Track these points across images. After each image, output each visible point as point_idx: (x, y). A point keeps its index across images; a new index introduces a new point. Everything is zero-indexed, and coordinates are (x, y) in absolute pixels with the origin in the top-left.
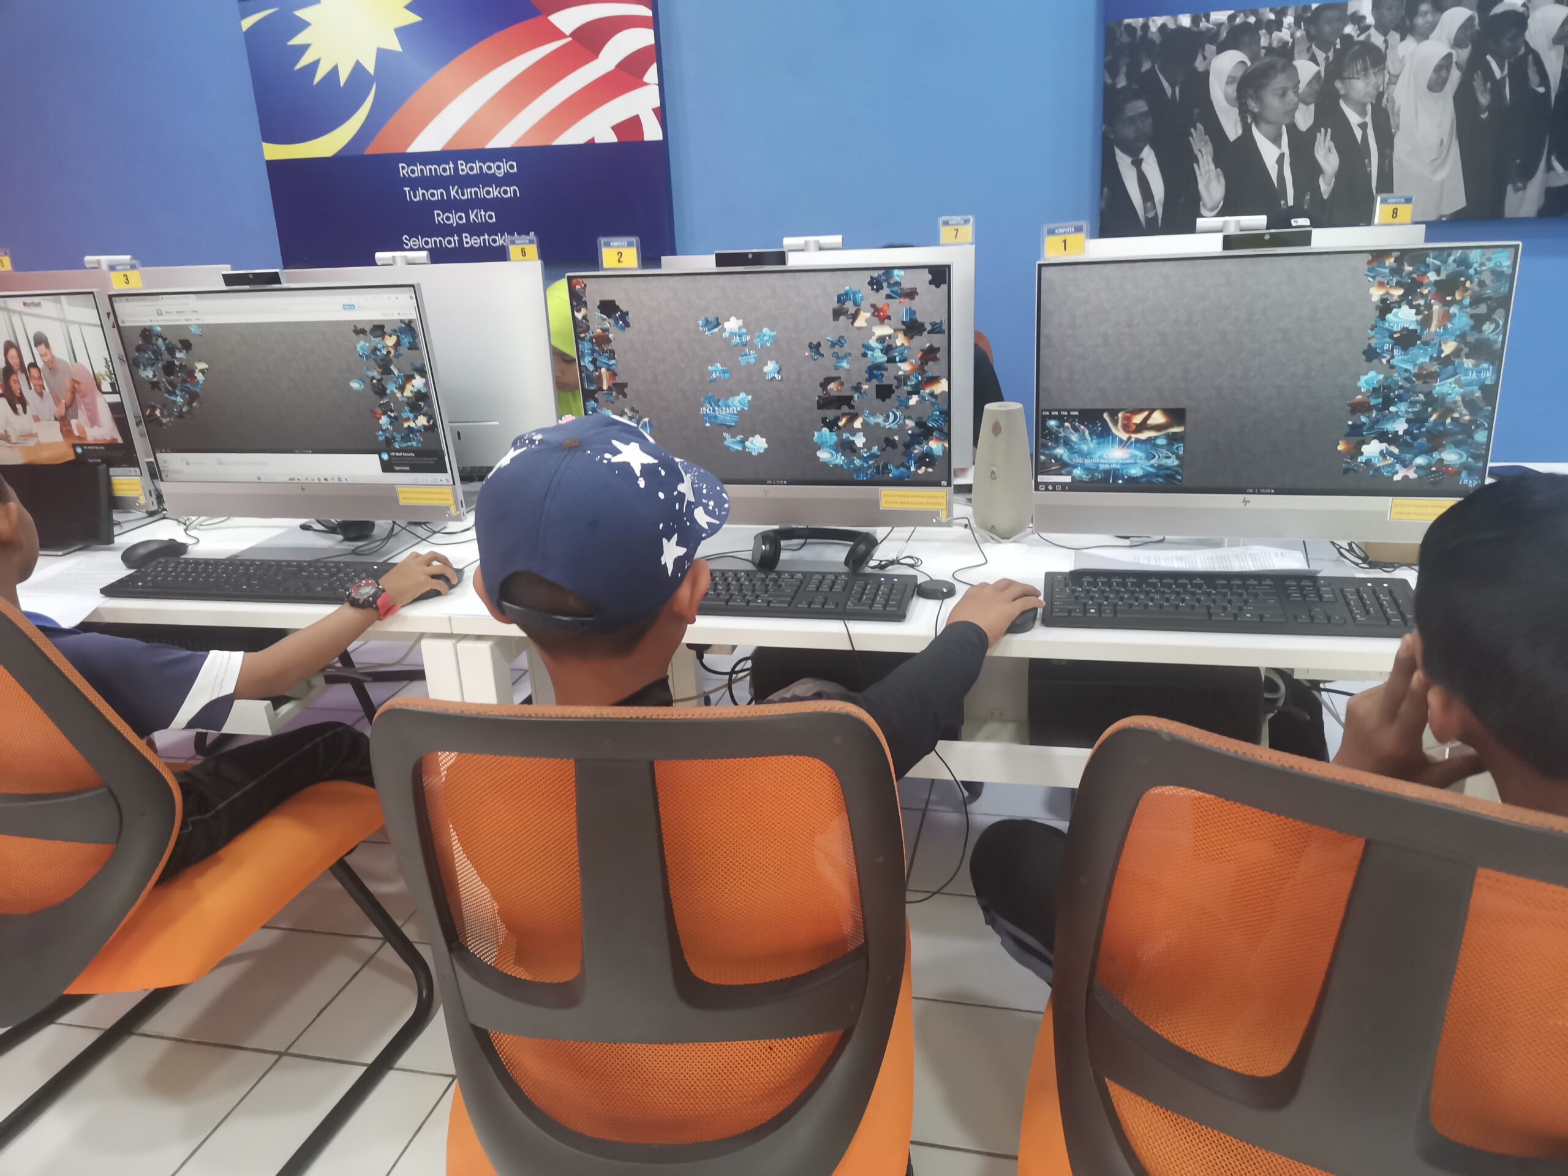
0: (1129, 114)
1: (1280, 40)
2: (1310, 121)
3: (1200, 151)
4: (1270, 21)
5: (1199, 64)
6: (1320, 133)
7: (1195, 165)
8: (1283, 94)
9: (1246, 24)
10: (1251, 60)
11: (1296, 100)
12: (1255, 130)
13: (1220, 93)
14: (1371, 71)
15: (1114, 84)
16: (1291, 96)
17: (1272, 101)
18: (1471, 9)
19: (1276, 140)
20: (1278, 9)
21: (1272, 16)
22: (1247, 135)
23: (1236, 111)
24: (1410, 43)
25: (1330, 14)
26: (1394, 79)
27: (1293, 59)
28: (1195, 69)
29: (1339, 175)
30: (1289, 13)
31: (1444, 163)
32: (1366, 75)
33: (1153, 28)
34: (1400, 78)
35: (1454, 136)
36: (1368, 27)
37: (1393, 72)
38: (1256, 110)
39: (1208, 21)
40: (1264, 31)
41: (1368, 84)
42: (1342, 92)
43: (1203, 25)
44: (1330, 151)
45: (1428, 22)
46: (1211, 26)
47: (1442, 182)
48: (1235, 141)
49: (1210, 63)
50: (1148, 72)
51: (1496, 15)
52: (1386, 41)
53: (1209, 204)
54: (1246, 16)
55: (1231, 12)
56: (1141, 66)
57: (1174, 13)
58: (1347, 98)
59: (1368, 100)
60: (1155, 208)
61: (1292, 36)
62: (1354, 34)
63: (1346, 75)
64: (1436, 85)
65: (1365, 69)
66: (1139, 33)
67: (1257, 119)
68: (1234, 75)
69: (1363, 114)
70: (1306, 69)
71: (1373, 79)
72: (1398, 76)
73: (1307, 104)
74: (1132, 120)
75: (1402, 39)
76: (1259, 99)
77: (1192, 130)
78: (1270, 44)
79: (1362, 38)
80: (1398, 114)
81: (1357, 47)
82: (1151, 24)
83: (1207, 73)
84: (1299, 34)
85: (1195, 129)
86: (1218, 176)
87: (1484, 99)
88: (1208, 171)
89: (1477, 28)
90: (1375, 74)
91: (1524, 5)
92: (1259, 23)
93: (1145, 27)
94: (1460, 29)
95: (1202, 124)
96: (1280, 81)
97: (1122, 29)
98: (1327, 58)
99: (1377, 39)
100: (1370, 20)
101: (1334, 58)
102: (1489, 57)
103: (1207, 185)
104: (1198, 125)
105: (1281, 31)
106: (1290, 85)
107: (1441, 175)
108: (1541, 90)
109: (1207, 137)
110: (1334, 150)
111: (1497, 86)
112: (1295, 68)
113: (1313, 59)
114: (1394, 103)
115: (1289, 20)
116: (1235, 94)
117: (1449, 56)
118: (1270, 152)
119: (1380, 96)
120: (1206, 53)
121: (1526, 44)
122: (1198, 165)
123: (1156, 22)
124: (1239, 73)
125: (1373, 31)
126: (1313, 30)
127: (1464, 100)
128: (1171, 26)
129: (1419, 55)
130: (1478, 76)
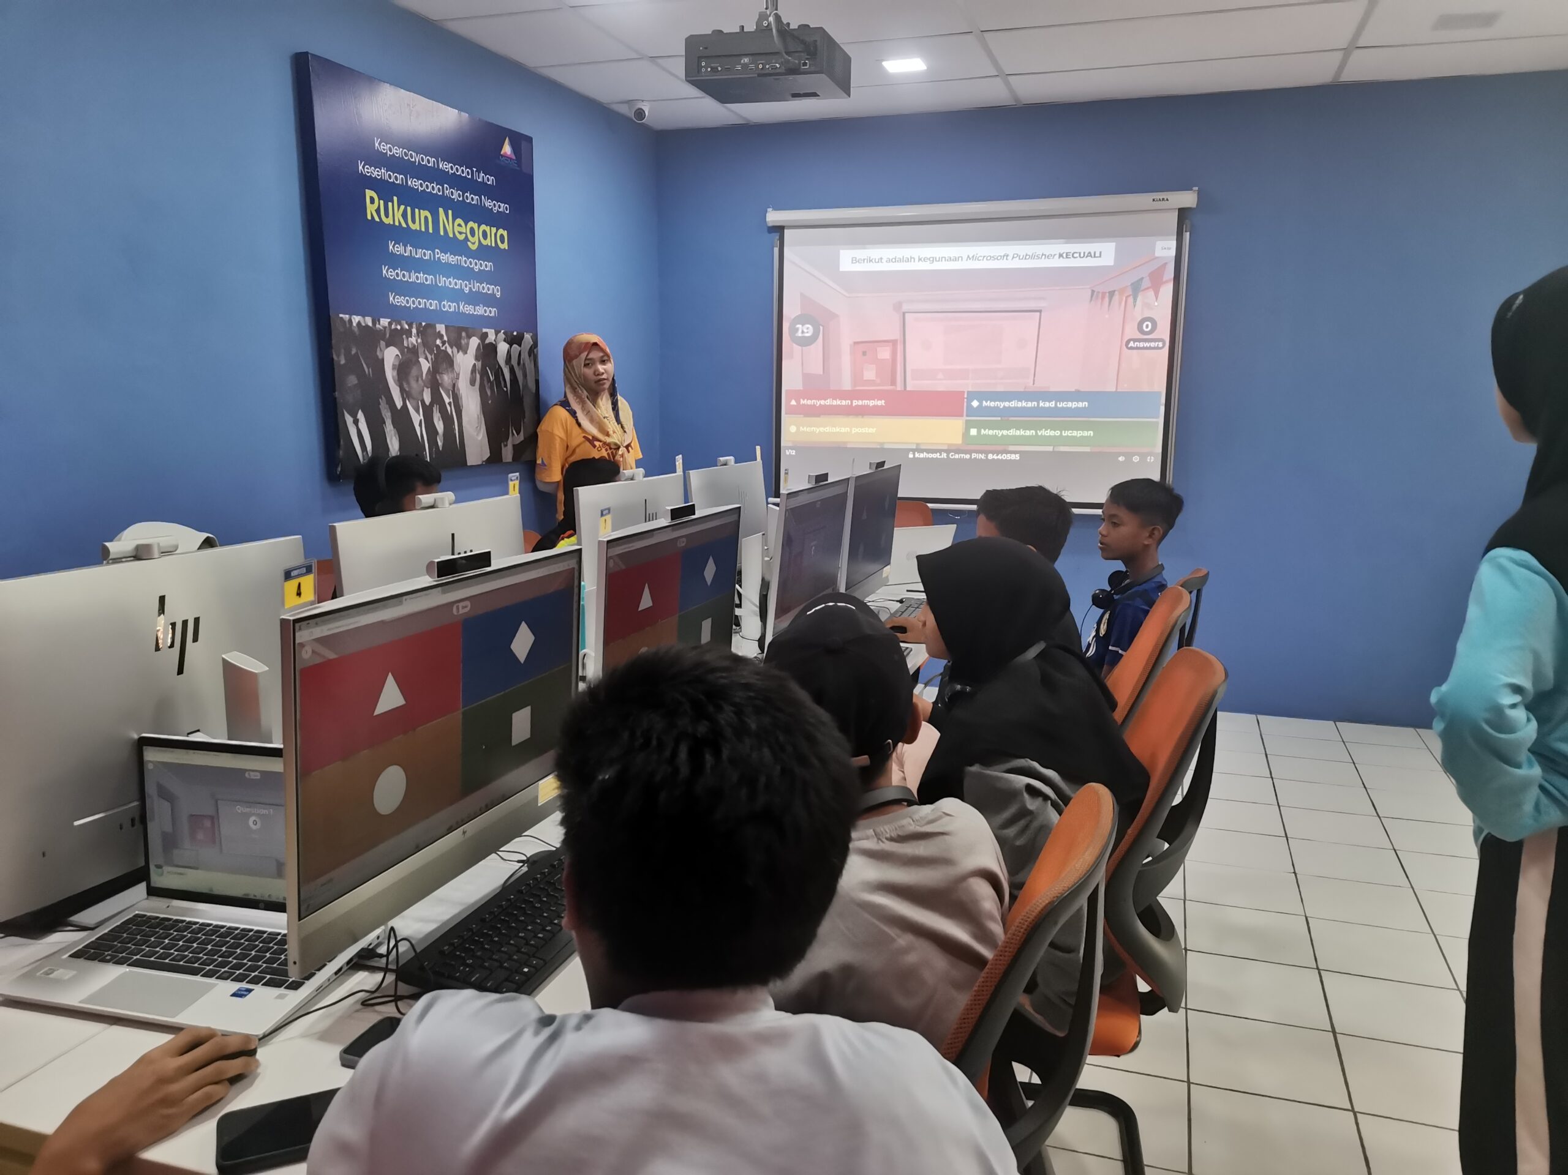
0: (349, 385)
1: (412, 344)
2: (430, 400)
3: (385, 416)
4: (406, 330)
5: (378, 353)
6: (434, 406)
7: (384, 425)
8: (417, 381)
9: (397, 329)
10: (401, 355)
11: (423, 384)
12: (407, 401)
13: (390, 374)
15: (340, 361)
16: (420, 379)
17: (413, 384)
18: (479, 338)
19: (417, 411)
20: (409, 322)
21: (407, 327)
22: (405, 405)
23: (398, 388)
24: (461, 353)
25: (430, 331)
26: (458, 379)
27: (418, 358)
28: (377, 356)
29: (444, 435)
30: (414, 326)
31: (480, 429)
32: (448, 371)
33: (354, 324)
34: (461, 375)
35: (482, 413)
36: (445, 341)
37: (457, 372)
38: (407, 390)
39: (379, 324)
40: (404, 336)
41: (449, 378)
42: (440, 382)
43: (377, 326)
44: (439, 419)
45: (465, 343)
46: (381, 328)
47: (482, 439)
48: (400, 408)
49: (384, 354)
50: (355, 354)
51: (487, 344)
52: (452, 352)
54: (396, 325)
55: (389, 320)
56: (351, 351)
57: (364, 316)
58: (442, 385)
59: (450, 387)
60: (368, 457)
61: (417, 341)
62: (441, 345)
63: (440, 371)
64: (473, 383)
65: (447, 369)
66: (348, 325)
67: (408, 395)
68: (395, 363)
69: (449, 398)
70: (425, 365)
71: (451, 375)
72: (459, 374)
73: (428, 388)
74: (351, 389)
75: (458, 352)
76: (408, 383)
77: (380, 400)
78: (408, 345)
79: (443, 348)
80: (461, 397)
81: (442, 354)
82: (353, 320)
83: (383, 360)
84: (419, 341)
85: (382, 399)
86: (395, 433)
87: (489, 393)
88: (391, 430)
89: (482, 350)
90: (451, 372)
91: (495, 341)
93: (350, 321)
94: (476, 350)
95: (384, 396)
96: (414, 372)
97: (336, 319)
98: (432, 359)
99: (449, 350)
100: (445, 338)
101: (435, 359)
102: (487, 368)
103: (390, 436)
105: (411, 337)
106: (419, 375)
107: (480, 438)
108: (505, 389)
109: (387, 406)
110: (441, 419)
111: (492, 383)
112: (419, 362)
113: (426, 359)
115: (414, 331)
116: (397, 378)
117: (475, 364)
118: (417, 418)
119: (454, 385)
120: (382, 348)
121: (498, 363)
122: (385, 423)
123: (356, 319)
124: (397, 363)
125: (447, 344)
126: (425, 341)
127: (482, 392)
128: (364, 325)
129: (466, 361)
130: (485, 378)
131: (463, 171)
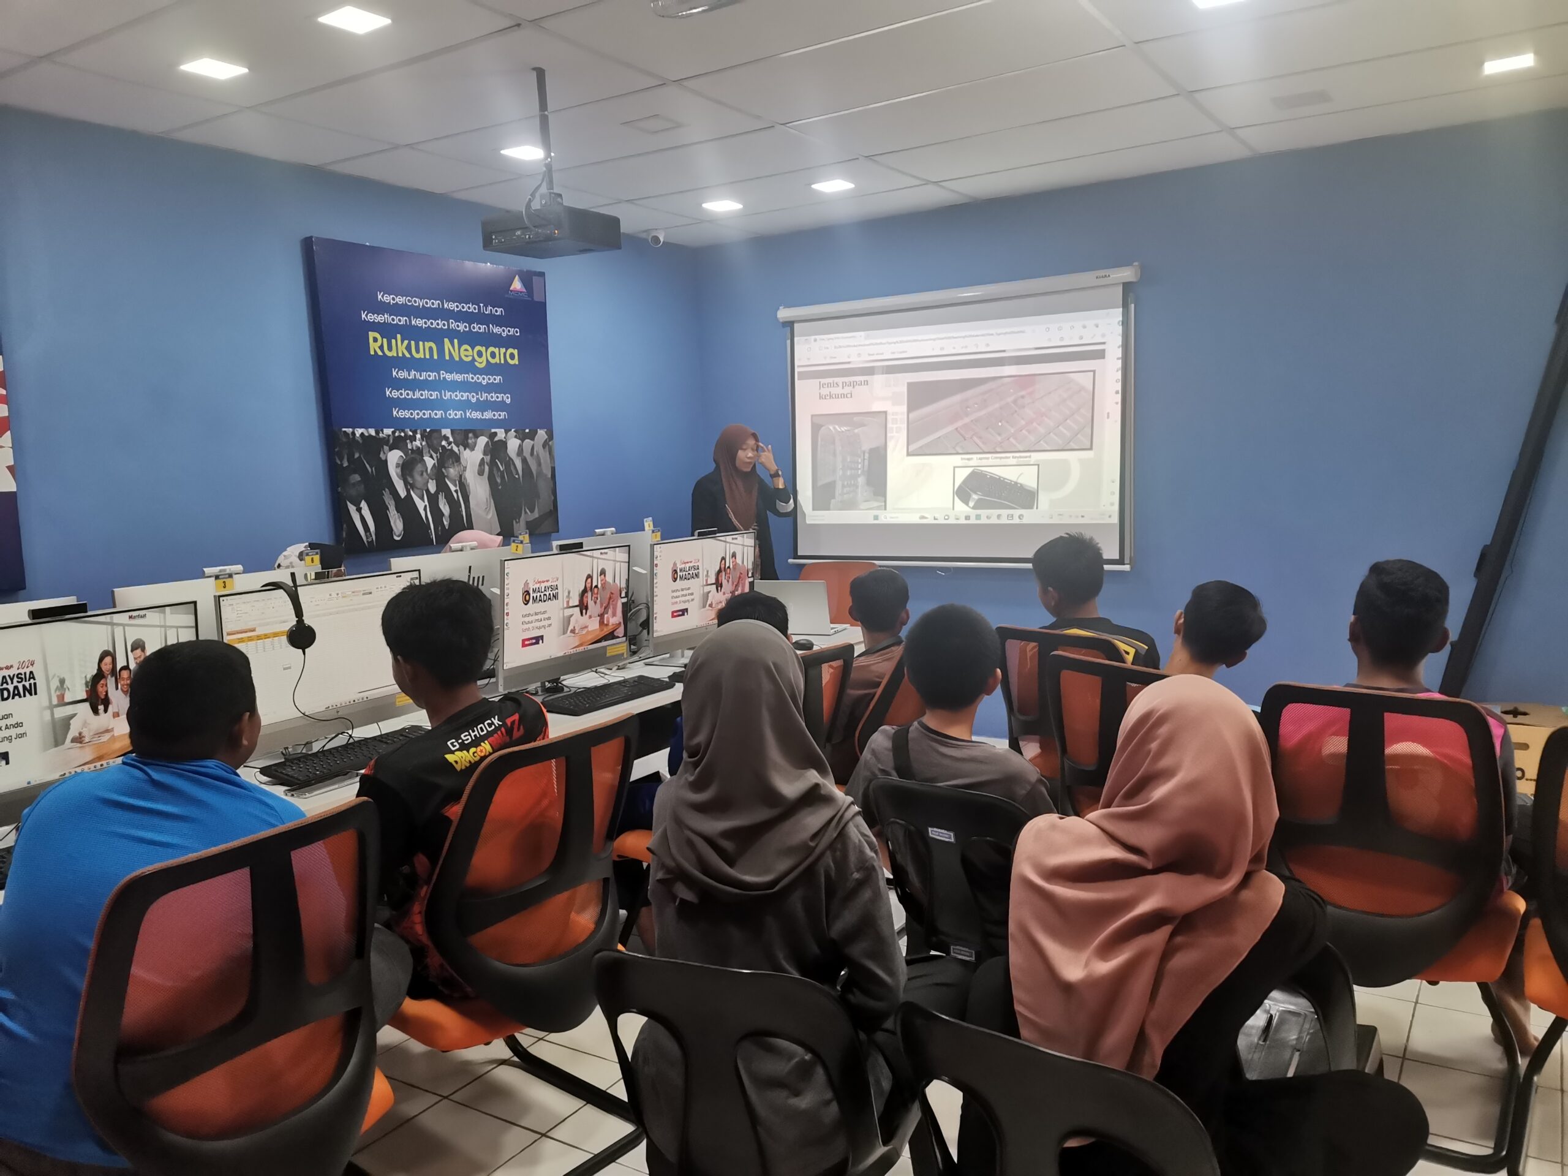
0: (352, 482)
1: (417, 446)
2: (435, 489)
3: (389, 503)
4: (410, 435)
5: (382, 456)
6: (439, 495)
7: (388, 512)
9: (400, 436)
10: (405, 455)
11: (427, 477)
12: (412, 491)
13: (393, 472)
14: (455, 464)
15: (342, 464)
17: (418, 477)
18: (487, 437)
19: (422, 498)
20: (413, 429)
21: (411, 434)
22: (409, 494)
23: (402, 482)
24: (467, 450)
25: (435, 435)
26: (465, 470)
27: (423, 456)
28: (381, 458)
29: (450, 516)
31: (489, 510)
32: (454, 466)
33: (358, 435)
34: (468, 468)
35: (491, 497)
36: (451, 442)
37: (465, 466)
38: (411, 482)
39: (383, 433)
40: (408, 441)
41: (455, 471)
42: (446, 474)
43: (381, 435)
44: (445, 504)
45: (473, 442)
47: (491, 518)
48: (405, 497)
49: (386, 457)
50: (358, 458)
53: (397, 534)
54: (400, 433)
56: (354, 456)
58: (447, 477)
59: (457, 479)
60: (371, 536)
61: (421, 444)
63: (446, 465)
64: (481, 473)
65: (453, 463)
66: (351, 437)
67: (413, 486)
68: (398, 463)
69: (456, 486)
70: (430, 462)
71: (457, 469)
72: (466, 467)
73: (432, 480)
74: (354, 484)
75: (465, 449)
76: (412, 477)
78: (412, 448)
79: (450, 447)
80: (469, 486)
81: (448, 453)
82: (356, 432)
83: (386, 461)
84: (424, 443)
86: (399, 518)
87: (499, 480)
88: (394, 515)
89: (491, 447)
90: (457, 466)
91: (505, 438)
92: (407, 437)
93: (353, 433)
94: (485, 447)
95: (388, 488)
96: (419, 467)
97: (342, 433)
98: (437, 457)
99: (455, 449)
100: (451, 439)
101: (440, 457)
102: (497, 460)
103: (395, 522)
104: (387, 490)
105: (415, 441)
106: (424, 470)
107: (489, 517)
109: (391, 496)
110: (447, 504)
111: (502, 472)
112: (424, 461)
114: (466, 481)
115: (418, 436)
116: (401, 473)
117: (483, 458)
118: (421, 505)
119: (461, 476)
120: (385, 451)
121: (508, 454)
122: (388, 509)
124: (401, 462)
125: (453, 444)
126: (430, 443)
127: (491, 479)
128: (366, 434)
129: (472, 457)
130: (495, 469)
131: (472, 308)
